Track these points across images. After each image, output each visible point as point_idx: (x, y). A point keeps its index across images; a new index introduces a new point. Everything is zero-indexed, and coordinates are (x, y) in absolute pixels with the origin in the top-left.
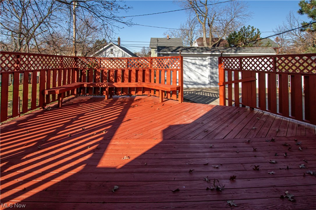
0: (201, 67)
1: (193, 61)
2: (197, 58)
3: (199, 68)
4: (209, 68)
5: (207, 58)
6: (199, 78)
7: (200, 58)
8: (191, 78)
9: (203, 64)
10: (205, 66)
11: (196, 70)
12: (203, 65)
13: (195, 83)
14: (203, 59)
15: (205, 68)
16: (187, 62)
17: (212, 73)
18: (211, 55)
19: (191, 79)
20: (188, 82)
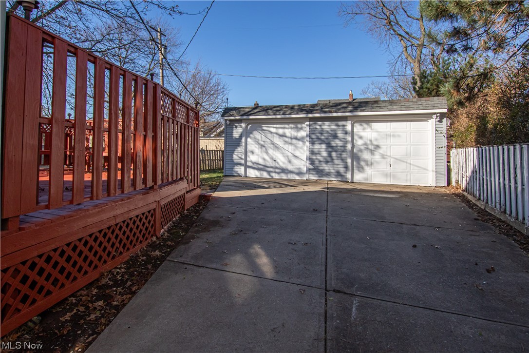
0: (294, 141)
1: (281, 131)
2: (286, 126)
3: (291, 144)
4: (307, 143)
5: (304, 125)
6: (290, 162)
7: (292, 126)
8: (278, 160)
9: (297, 135)
10: (301, 139)
11: (286, 147)
12: (298, 137)
13: (284, 171)
14: (297, 128)
15: (301, 143)
16: (271, 132)
17: (312, 152)
18: (311, 119)
19: (278, 163)
20: (272, 167)
